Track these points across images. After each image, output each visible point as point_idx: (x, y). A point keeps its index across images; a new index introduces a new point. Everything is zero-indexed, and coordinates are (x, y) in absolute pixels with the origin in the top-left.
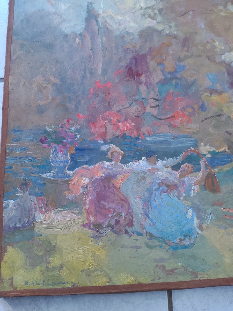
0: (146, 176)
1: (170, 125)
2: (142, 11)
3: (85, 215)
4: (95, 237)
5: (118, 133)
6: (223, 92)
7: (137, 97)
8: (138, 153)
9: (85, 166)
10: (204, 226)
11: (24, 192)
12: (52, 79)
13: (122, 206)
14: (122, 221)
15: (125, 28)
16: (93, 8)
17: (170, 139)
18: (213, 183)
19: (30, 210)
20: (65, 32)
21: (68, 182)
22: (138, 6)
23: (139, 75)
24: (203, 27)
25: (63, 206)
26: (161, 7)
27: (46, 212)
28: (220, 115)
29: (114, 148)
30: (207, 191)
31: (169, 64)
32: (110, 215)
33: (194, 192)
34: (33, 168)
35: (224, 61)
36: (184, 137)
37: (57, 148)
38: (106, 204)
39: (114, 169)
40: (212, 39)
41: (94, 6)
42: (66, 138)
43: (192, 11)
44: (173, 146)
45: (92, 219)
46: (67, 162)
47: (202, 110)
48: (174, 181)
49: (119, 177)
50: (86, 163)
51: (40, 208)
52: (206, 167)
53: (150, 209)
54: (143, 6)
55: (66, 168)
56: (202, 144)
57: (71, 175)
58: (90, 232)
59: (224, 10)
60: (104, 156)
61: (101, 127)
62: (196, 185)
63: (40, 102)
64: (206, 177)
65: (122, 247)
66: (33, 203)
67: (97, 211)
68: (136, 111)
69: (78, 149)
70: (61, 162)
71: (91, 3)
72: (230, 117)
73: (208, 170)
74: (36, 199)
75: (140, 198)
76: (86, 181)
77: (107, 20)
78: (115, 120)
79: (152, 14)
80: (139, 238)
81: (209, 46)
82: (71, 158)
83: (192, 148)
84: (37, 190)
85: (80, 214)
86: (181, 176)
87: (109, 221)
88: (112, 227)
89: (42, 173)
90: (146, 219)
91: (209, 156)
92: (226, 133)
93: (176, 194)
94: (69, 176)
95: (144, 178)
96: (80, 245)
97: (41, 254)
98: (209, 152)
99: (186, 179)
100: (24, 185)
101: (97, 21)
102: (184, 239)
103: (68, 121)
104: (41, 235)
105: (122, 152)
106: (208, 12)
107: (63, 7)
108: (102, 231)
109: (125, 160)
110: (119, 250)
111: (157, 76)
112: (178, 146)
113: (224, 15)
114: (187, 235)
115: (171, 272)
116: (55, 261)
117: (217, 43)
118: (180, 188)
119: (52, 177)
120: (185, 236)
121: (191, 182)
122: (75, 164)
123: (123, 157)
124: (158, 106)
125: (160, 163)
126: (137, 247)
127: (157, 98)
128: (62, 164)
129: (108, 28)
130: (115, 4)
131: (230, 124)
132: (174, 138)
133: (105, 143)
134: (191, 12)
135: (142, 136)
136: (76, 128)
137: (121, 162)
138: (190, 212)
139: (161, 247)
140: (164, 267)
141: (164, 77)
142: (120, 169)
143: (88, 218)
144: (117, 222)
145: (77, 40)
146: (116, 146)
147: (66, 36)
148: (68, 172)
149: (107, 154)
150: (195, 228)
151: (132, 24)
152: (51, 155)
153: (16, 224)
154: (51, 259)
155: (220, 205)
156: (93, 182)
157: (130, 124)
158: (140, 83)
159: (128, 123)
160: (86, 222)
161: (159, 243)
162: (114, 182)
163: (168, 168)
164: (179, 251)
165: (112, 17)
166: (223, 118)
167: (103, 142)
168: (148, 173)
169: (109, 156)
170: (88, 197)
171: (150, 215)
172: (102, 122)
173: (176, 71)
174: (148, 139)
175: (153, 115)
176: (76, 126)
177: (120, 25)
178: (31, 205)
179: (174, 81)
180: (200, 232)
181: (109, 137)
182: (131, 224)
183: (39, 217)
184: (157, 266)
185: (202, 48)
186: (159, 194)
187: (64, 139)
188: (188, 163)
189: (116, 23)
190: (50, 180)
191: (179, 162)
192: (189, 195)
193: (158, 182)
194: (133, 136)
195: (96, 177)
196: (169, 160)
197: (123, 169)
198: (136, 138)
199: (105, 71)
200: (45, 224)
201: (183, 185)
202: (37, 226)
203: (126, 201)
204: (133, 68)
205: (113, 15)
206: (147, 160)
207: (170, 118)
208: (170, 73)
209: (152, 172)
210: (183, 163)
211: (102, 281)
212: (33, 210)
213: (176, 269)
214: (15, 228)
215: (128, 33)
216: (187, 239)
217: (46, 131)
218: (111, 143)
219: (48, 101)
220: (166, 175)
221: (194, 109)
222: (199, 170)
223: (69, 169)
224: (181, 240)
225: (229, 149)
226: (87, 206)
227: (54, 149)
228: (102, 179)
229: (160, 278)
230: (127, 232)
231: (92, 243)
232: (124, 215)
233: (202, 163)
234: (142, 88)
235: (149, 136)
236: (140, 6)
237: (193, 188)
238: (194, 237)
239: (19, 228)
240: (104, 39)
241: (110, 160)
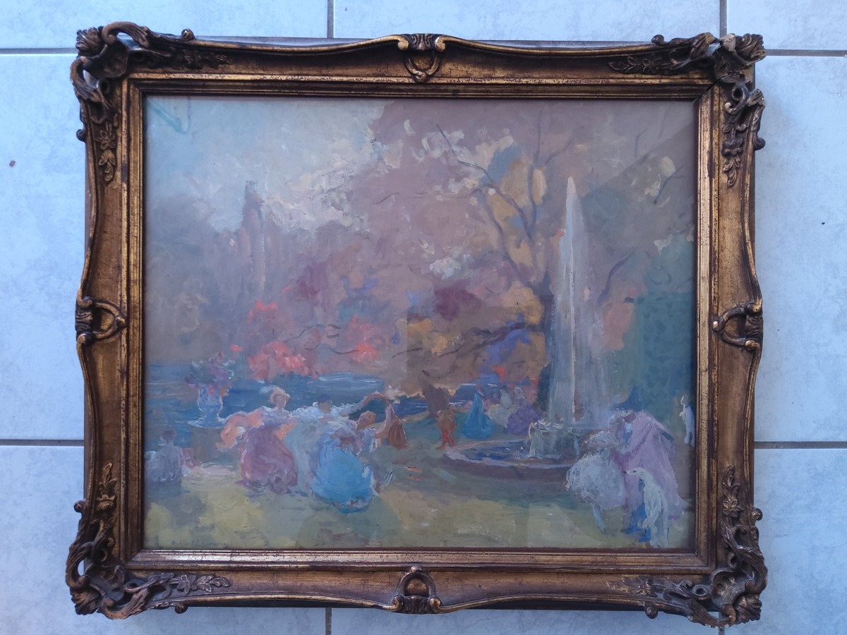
0: (316, 426)
1: (351, 362)
2: (323, 196)
3: (240, 470)
4: (251, 496)
5: (283, 371)
6: (424, 317)
7: (310, 323)
8: (308, 397)
9: (241, 412)
10: (382, 487)
11: (168, 443)
12: (199, 298)
13: (284, 462)
14: (284, 479)
15: (298, 223)
16: (254, 191)
17: (350, 380)
18: (399, 436)
19: (175, 463)
20: (216, 228)
21: (219, 432)
22: (317, 188)
23: (314, 293)
24: (409, 220)
25: (214, 460)
26: (350, 189)
27: (194, 466)
28: (418, 349)
29: (278, 390)
30: (390, 446)
31: (356, 278)
32: (270, 472)
33: (374, 447)
34: (177, 414)
35: (432, 273)
36: (367, 378)
37: (207, 389)
38: (265, 459)
39: (276, 416)
40: (419, 239)
41: (255, 188)
42: (218, 377)
43: (396, 194)
44: (352, 388)
45: (248, 476)
46: (218, 406)
47: (394, 343)
48: (350, 433)
49: (283, 427)
50: (242, 409)
51: (187, 461)
52: (392, 417)
53: (318, 466)
54: (324, 187)
55: (218, 415)
56: (390, 387)
57: (223, 423)
58: (246, 491)
59: (442, 192)
60: (264, 400)
61: (262, 362)
62: (377, 438)
63: (185, 330)
64: (391, 428)
65: (283, 508)
66: (179, 455)
67: (254, 467)
68: (308, 342)
69: (232, 391)
70: (211, 407)
71: (251, 182)
72: (430, 351)
73: (394, 421)
74: (182, 451)
75: (307, 452)
76: (241, 430)
77: (274, 211)
78: (281, 353)
79: (337, 201)
80: (303, 498)
81: (413, 250)
82: (223, 401)
83: (377, 392)
84: (183, 441)
85: (235, 469)
86: (359, 427)
87: (269, 480)
88: (272, 486)
89: (188, 419)
90: (313, 477)
91: (397, 402)
92: (423, 373)
93: (352, 448)
94: (220, 424)
95: (313, 429)
96: (234, 504)
97: (190, 512)
98: (398, 398)
99: (366, 431)
100: (168, 434)
101: (260, 213)
102: (357, 501)
103: (220, 355)
104: (189, 492)
105: (288, 395)
106: (419, 196)
107: (212, 189)
108: (260, 489)
109: (291, 406)
110: (279, 511)
111: (339, 295)
112: (360, 388)
113: (441, 200)
114: (361, 496)
115: (338, 537)
116: (205, 520)
117: (426, 245)
118: (358, 442)
119: (200, 425)
120: (358, 498)
121: (371, 435)
122: (228, 410)
123: (289, 402)
124: (337, 335)
125: (335, 411)
126: (300, 509)
127: (337, 325)
128: (212, 410)
129: (274, 223)
130: (286, 183)
131: (429, 361)
132: (355, 378)
133: (267, 384)
134: (393, 196)
135: (314, 374)
136: (230, 363)
137: (286, 408)
138: (367, 470)
139: (328, 509)
140: (330, 532)
141: (347, 296)
142: (285, 417)
143: (243, 475)
144: (278, 480)
145: (232, 242)
146: (281, 387)
147: (217, 235)
148: (220, 420)
149: (268, 398)
150: (371, 489)
151: (308, 217)
152: (199, 397)
153: (159, 479)
154: (200, 518)
155: (405, 463)
156: (251, 432)
157: (299, 359)
158: (316, 304)
159: (296, 358)
160: (241, 479)
161: (327, 505)
162: (276, 433)
163: (344, 416)
164: (349, 515)
165: (281, 206)
166: (421, 354)
167: (263, 382)
168: (319, 422)
169: (271, 400)
170: (243, 450)
171: (318, 473)
172: (264, 356)
173: (364, 288)
174: (322, 379)
175: (330, 348)
176: (231, 361)
177: (291, 219)
178: (177, 457)
179: (361, 302)
180: (376, 494)
181: (271, 376)
182: (294, 482)
183: (187, 471)
184: (322, 530)
185: (403, 253)
186: (331, 449)
187: (215, 378)
188: (370, 411)
189: (285, 215)
190: (198, 428)
191: (358, 410)
192: (367, 450)
193: (331, 433)
194: (303, 375)
195: (254, 426)
196: (347, 407)
197: (288, 417)
198: (306, 378)
199: (269, 287)
200: (194, 480)
201: (361, 438)
202: (184, 481)
203: (289, 456)
204: (307, 282)
205: (282, 202)
206: (320, 407)
207: (351, 352)
208: (356, 290)
209: (324, 422)
210: (363, 410)
211: (259, 543)
212: (179, 463)
213: (344, 534)
214: (159, 483)
215: (302, 231)
216: (360, 501)
217: (192, 368)
218: (275, 383)
219: (195, 328)
220: (341, 426)
221: (384, 341)
222: (382, 420)
223: (221, 416)
224: (352, 503)
225: (424, 394)
226: (242, 461)
227: (202, 390)
228: (261, 429)
229: (324, 544)
230: (289, 492)
231: (247, 503)
232: (286, 473)
233: (387, 412)
234: (318, 311)
235: (323, 375)
236: (321, 186)
237: (372, 442)
238: (368, 499)
239: (164, 482)
240: (269, 240)
241: (272, 406)
